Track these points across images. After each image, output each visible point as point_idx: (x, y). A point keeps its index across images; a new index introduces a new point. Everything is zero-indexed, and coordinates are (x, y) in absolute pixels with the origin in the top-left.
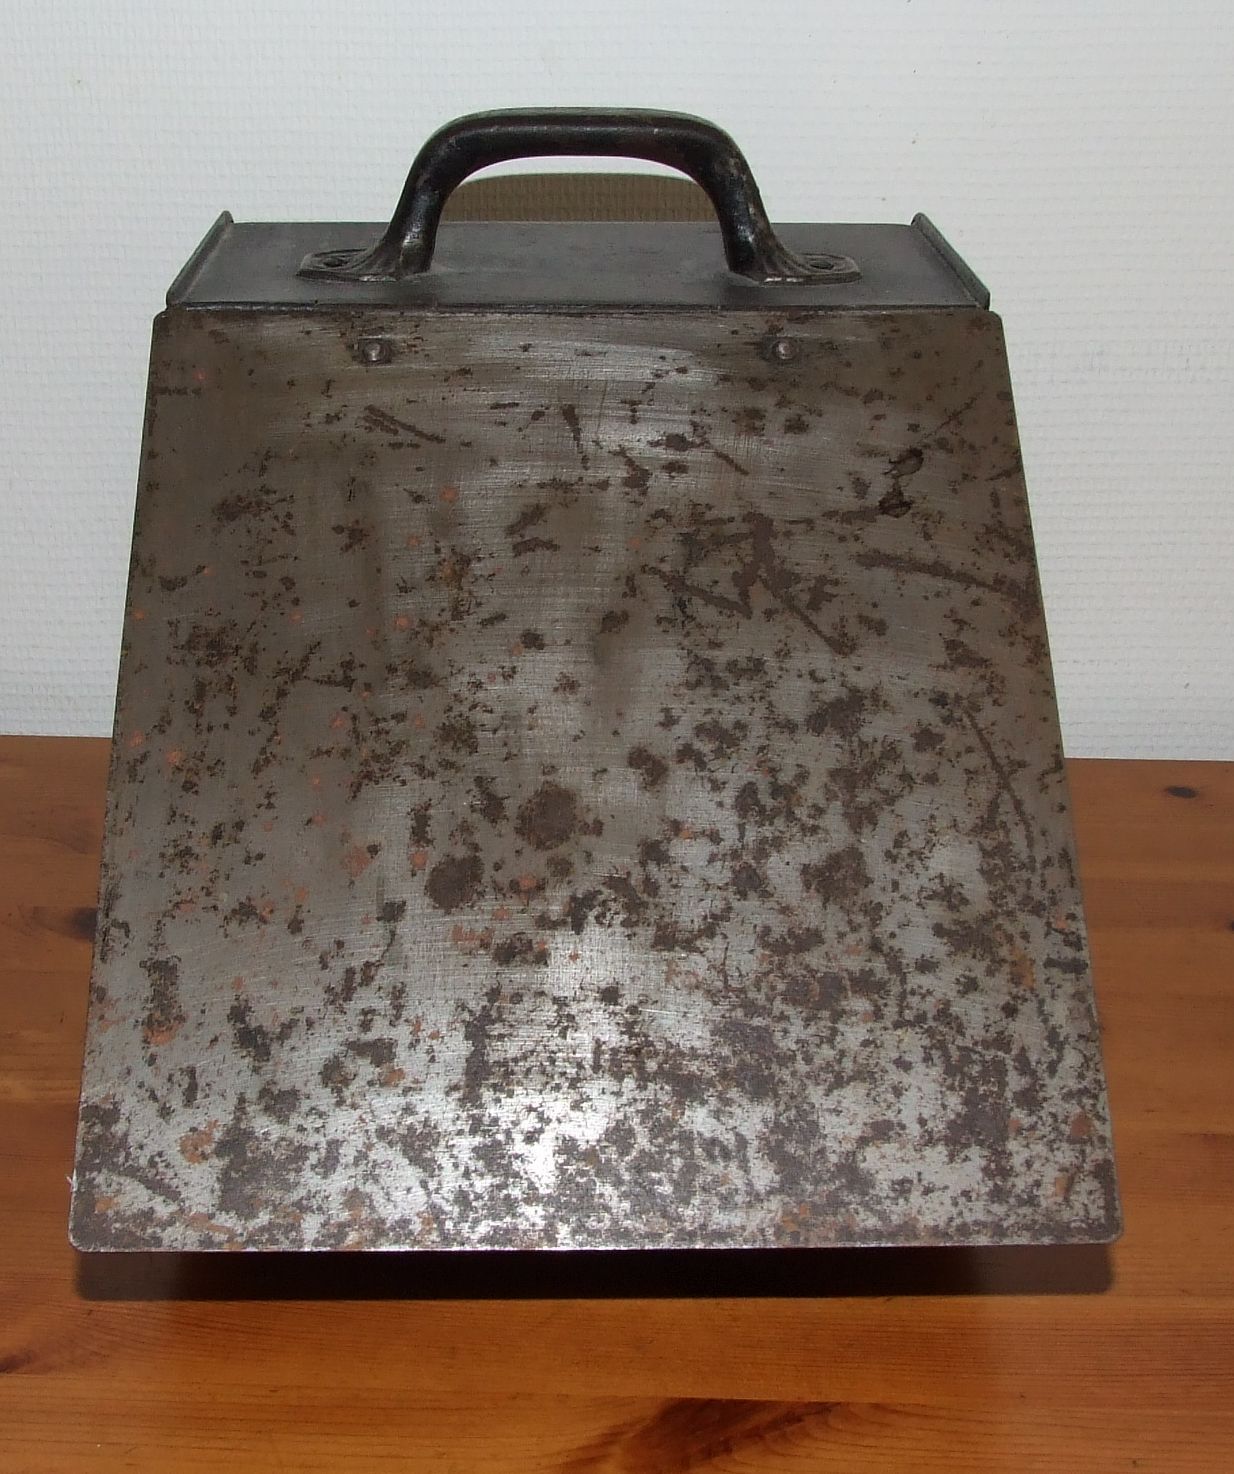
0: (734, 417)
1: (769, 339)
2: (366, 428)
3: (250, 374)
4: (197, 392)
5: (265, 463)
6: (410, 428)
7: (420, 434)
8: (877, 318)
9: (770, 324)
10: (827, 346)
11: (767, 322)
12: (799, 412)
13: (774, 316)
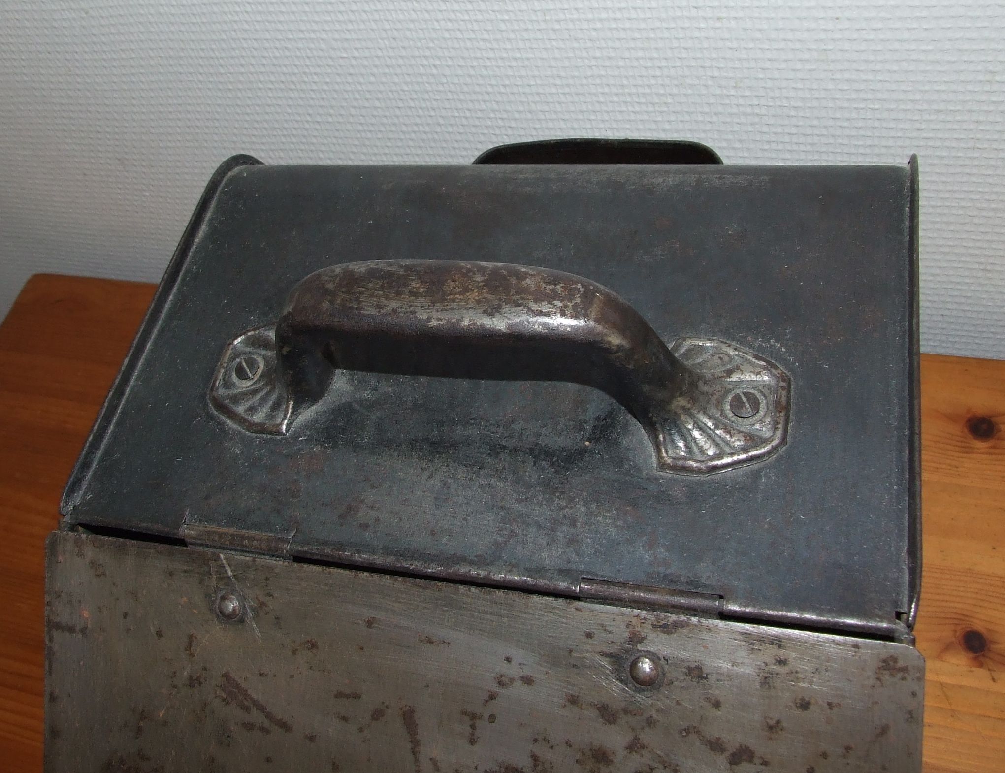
0: (578, 756)
1: (627, 651)
2: (223, 700)
3: (125, 618)
4: (84, 631)
5: (141, 724)
6: (261, 708)
7: (269, 716)
8: (762, 639)
9: (631, 628)
10: (695, 673)
11: (628, 626)
12: (651, 763)
13: (638, 616)
